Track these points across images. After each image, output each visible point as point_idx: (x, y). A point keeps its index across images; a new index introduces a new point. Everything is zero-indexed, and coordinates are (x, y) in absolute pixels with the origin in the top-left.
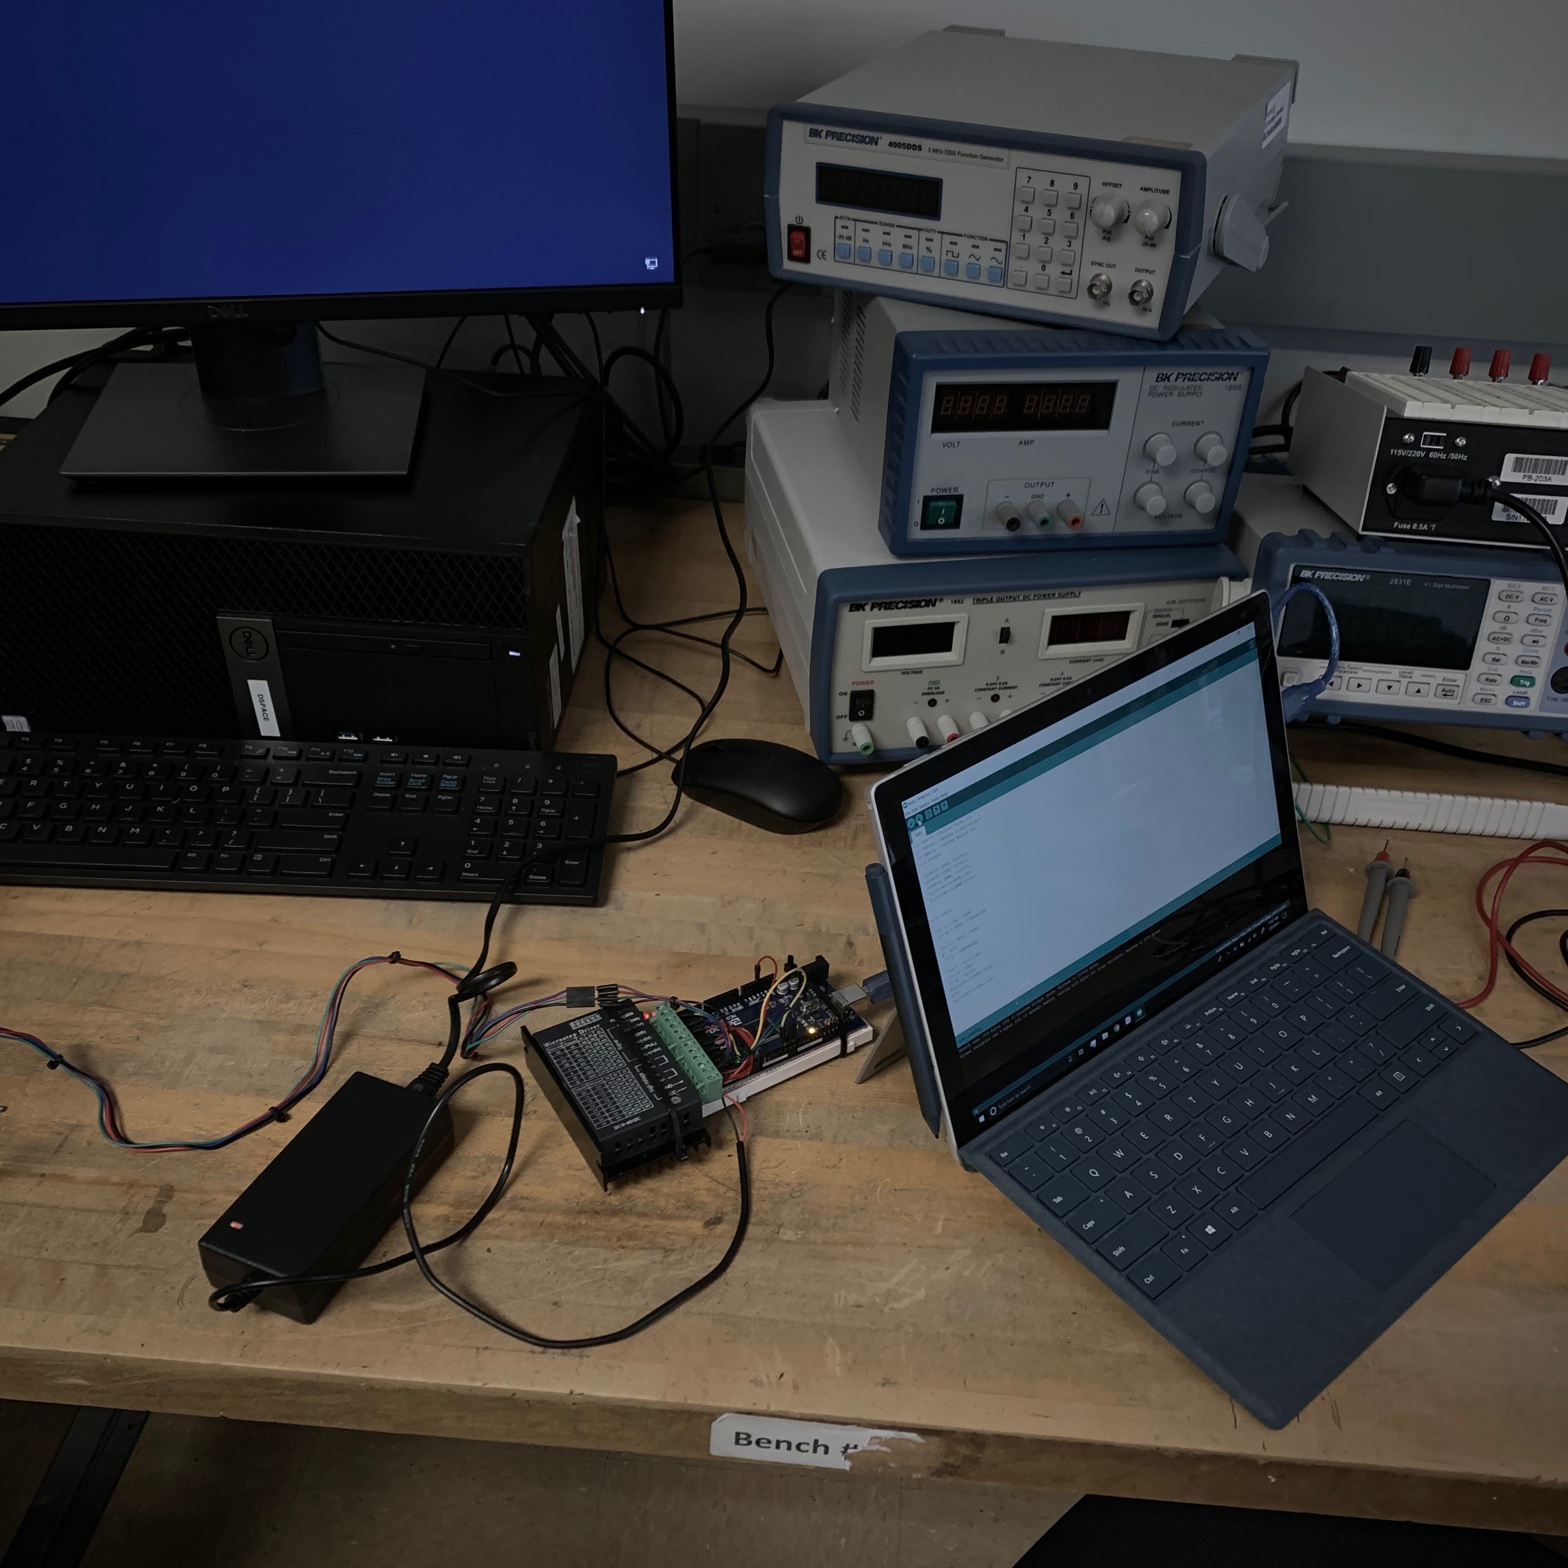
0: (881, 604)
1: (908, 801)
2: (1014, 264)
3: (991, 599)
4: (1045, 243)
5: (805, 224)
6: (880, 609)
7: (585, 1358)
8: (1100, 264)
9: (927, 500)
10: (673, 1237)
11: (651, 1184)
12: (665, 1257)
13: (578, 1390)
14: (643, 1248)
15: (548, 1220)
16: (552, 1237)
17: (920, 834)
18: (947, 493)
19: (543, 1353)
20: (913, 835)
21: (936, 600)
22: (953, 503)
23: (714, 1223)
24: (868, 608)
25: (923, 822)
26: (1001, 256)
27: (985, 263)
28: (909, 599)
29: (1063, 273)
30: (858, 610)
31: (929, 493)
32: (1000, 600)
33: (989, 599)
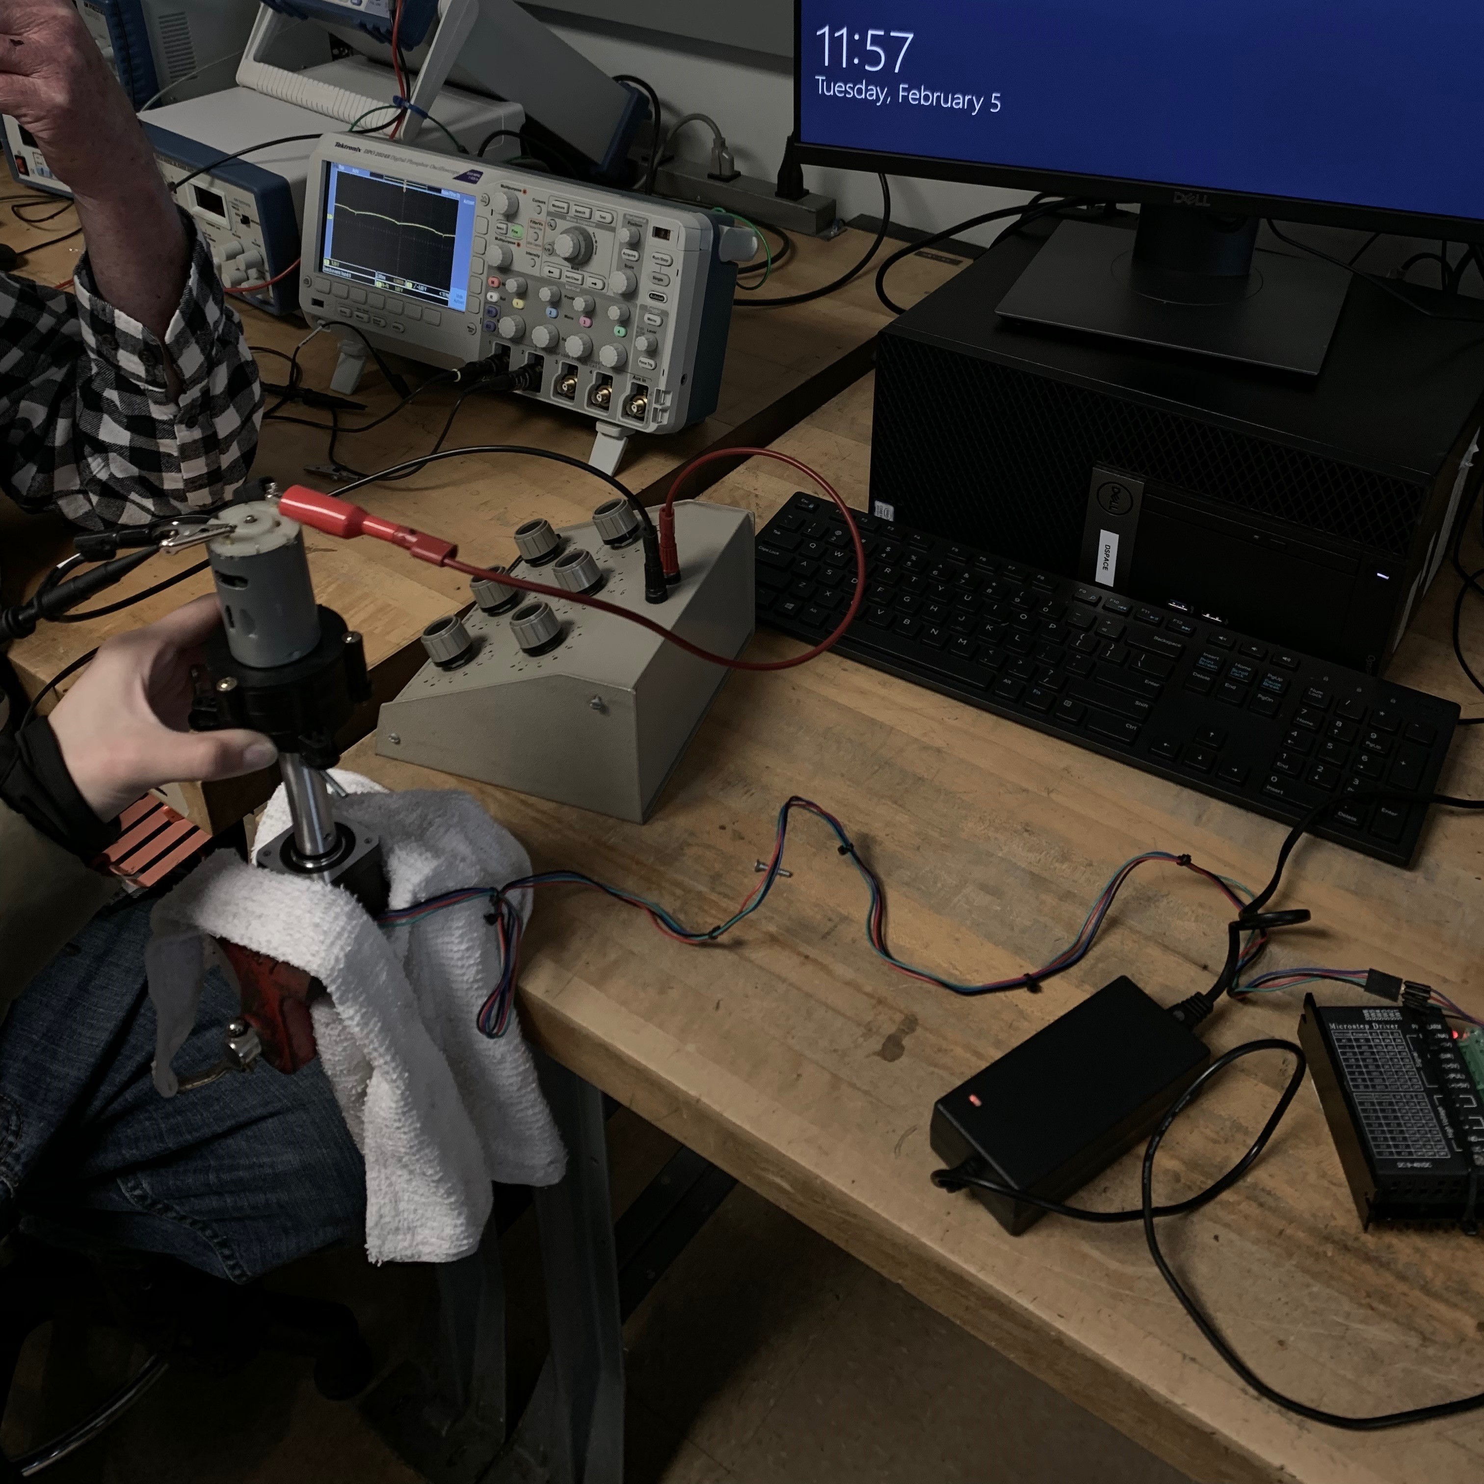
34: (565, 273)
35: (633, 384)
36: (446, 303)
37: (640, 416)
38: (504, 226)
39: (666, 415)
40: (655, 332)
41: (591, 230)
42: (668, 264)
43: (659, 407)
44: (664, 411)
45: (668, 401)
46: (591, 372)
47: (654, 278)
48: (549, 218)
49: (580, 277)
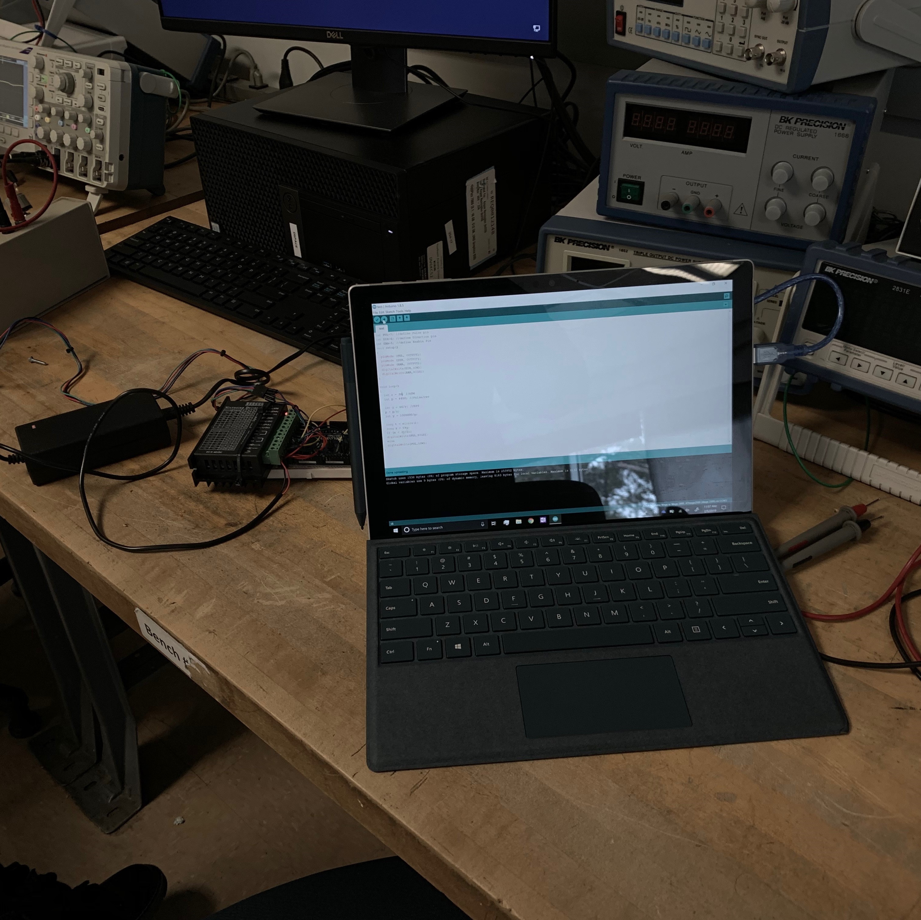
0: (575, 241)
1: (377, 305)
2: (717, 37)
3: (647, 253)
4: (732, 22)
5: (624, 11)
6: (573, 244)
7: (110, 552)
8: (759, 37)
9: (621, 181)
10: (207, 522)
11: (227, 496)
12: (193, 529)
13: (91, 563)
14: (189, 521)
15: (168, 491)
16: (161, 497)
17: (383, 329)
18: (634, 179)
19: (98, 541)
20: (377, 328)
21: (609, 246)
22: (637, 187)
23: (231, 525)
24: (566, 241)
25: (387, 322)
26: (710, 31)
27: (703, 36)
28: (592, 242)
29: (740, 43)
30: (560, 242)
31: (622, 177)
32: (652, 256)
33: (645, 254)
34: (65, 100)
35: (96, 160)
36: (22, 125)
37: (99, 179)
38: (39, 76)
39: (112, 177)
40: (102, 129)
41: (73, 74)
42: (103, 89)
43: (107, 172)
44: (111, 174)
45: (112, 169)
46: (79, 156)
47: (99, 97)
48: (57, 69)
49: (70, 101)
